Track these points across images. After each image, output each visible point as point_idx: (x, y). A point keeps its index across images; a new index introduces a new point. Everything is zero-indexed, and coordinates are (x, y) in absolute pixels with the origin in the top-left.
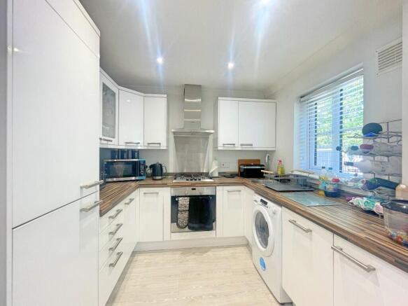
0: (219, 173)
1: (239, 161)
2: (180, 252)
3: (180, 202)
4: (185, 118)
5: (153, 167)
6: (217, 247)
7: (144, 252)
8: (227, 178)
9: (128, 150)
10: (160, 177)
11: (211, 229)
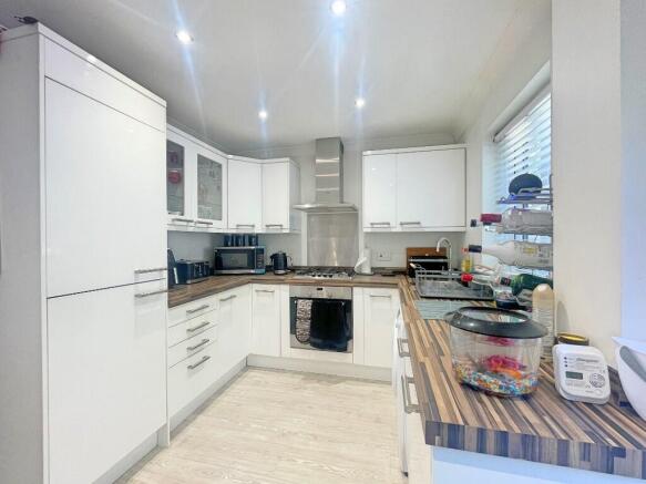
0: (372, 269)
1: (409, 250)
2: (302, 377)
3: (299, 307)
4: (317, 187)
5: (274, 257)
6: (357, 380)
7: (260, 368)
8: (384, 276)
9: (244, 235)
10: (282, 272)
11: (344, 349)
